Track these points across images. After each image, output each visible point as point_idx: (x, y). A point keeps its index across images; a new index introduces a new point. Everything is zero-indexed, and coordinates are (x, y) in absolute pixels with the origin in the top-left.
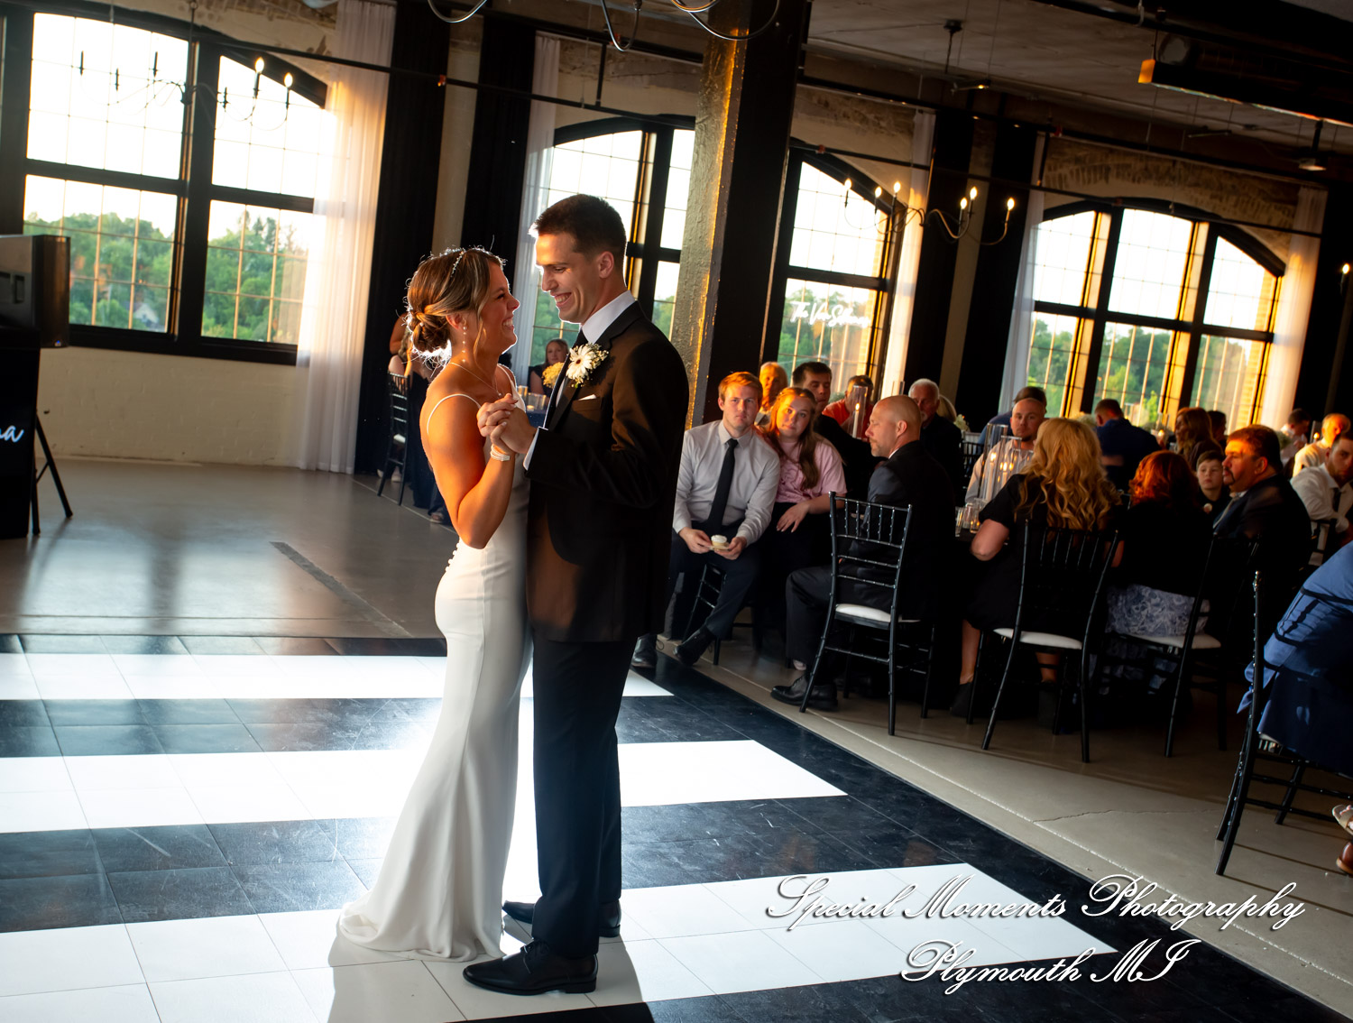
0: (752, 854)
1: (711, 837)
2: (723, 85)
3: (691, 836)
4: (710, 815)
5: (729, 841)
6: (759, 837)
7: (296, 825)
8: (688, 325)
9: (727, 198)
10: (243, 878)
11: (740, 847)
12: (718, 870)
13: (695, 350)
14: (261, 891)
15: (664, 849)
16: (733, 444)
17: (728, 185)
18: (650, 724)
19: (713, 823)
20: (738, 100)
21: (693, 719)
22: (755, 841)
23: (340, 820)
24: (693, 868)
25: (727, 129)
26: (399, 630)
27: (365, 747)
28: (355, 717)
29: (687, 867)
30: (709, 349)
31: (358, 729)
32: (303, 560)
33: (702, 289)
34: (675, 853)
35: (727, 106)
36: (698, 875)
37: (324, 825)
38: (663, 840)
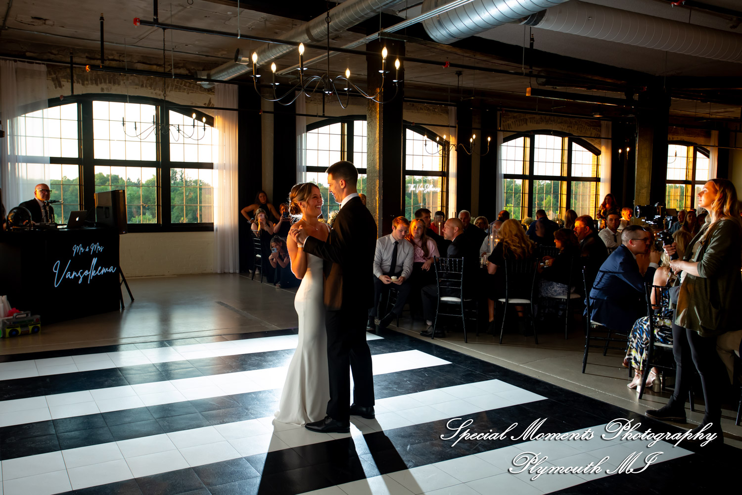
0: (422, 384)
1: (407, 381)
2: (376, 109)
3: (399, 381)
4: (405, 374)
5: (413, 381)
6: (423, 379)
7: (260, 392)
8: (373, 199)
9: (382, 150)
10: (247, 409)
11: (417, 383)
12: (411, 390)
13: (376, 209)
14: (255, 412)
15: (390, 386)
16: (396, 243)
17: (382, 146)
18: (377, 348)
19: (406, 377)
20: (382, 114)
21: (393, 345)
22: (422, 380)
23: (275, 390)
24: (401, 390)
25: (379, 125)
26: (274, 327)
27: (276, 366)
28: (269, 357)
29: (399, 390)
30: (382, 208)
31: (272, 361)
32: (230, 307)
33: (376, 185)
34: (395, 387)
35: (378, 117)
36: (404, 392)
37: (270, 392)
38: (390, 383)
